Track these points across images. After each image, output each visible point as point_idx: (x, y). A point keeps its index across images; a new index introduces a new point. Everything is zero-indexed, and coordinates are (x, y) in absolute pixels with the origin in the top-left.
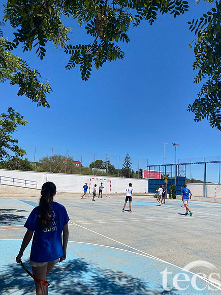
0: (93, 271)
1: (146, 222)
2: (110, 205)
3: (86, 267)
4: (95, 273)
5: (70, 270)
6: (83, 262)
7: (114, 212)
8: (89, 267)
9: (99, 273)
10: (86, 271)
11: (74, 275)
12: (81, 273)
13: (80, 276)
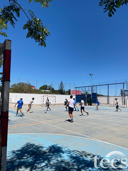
0: (67, 152)
1: (83, 120)
2: (58, 111)
3: (62, 150)
4: (69, 153)
5: (52, 153)
6: (59, 147)
7: (62, 114)
8: (63, 150)
9: (72, 153)
10: (63, 153)
11: (57, 156)
12: (60, 154)
13: (61, 156)
